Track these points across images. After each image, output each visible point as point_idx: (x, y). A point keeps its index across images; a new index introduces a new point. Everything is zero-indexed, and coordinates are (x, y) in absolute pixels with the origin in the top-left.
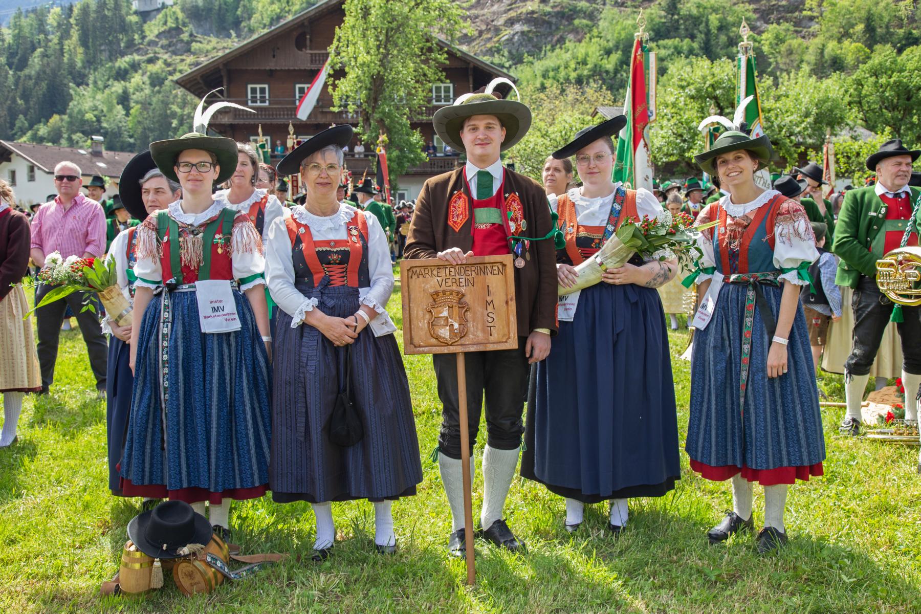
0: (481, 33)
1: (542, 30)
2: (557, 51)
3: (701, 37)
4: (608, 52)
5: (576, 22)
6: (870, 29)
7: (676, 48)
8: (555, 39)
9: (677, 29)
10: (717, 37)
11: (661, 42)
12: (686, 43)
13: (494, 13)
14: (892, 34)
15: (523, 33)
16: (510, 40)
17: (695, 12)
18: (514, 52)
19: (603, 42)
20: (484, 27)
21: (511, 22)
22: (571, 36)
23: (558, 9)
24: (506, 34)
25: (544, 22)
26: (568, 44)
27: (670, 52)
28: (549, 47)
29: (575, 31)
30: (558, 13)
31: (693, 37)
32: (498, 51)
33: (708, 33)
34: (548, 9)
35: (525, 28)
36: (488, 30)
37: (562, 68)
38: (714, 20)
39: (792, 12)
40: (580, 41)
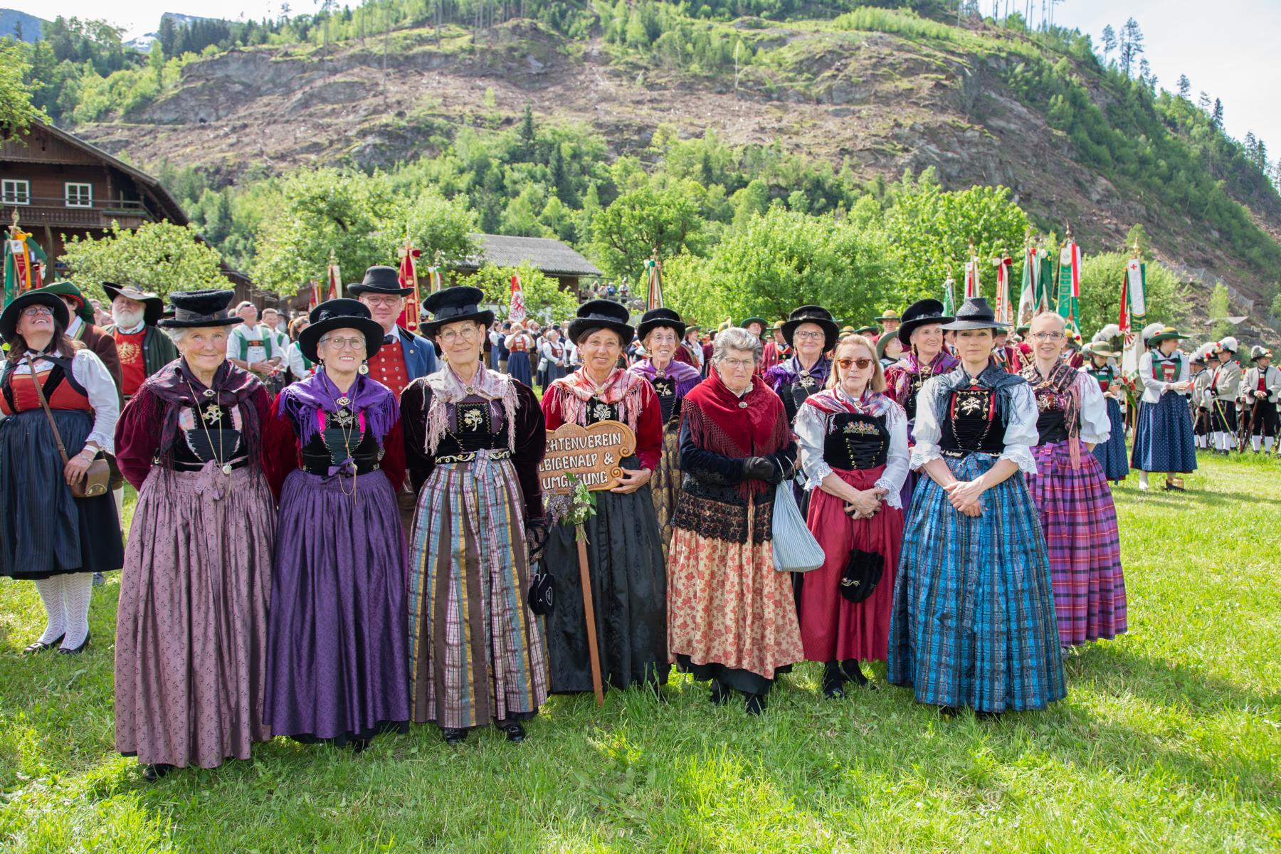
0: (331, 143)
1: (396, 144)
2: (411, 166)
3: (553, 162)
4: (462, 171)
5: (432, 139)
6: (707, 169)
7: (529, 172)
8: (409, 154)
9: (533, 153)
10: (570, 164)
11: (515, 165)
12: (539, 169)
13: (348, 123)
14: (727, 176)
15: (375, 146)
16: (361, 153)
17: (549, 138)
18: (365, 164)
19: (457, 161)
20: (335, 137)
21: (363, 134)
22: (426, 153)
23: (414, 124)
24: (357, 145)
25: (399, 136)
26: (422, 160)
27: (524, 175)
28: (402, 162)
29: (431, 147)
30: (414, 128)
31: (547, 163)
32: (348, 162)
33: (560, 159)
34: (403, 123)
35: (378, 141)
36: (339, 140)
37: (414, 184)
38: (566, 148)
39: (643, 147)
40: (434, 158)
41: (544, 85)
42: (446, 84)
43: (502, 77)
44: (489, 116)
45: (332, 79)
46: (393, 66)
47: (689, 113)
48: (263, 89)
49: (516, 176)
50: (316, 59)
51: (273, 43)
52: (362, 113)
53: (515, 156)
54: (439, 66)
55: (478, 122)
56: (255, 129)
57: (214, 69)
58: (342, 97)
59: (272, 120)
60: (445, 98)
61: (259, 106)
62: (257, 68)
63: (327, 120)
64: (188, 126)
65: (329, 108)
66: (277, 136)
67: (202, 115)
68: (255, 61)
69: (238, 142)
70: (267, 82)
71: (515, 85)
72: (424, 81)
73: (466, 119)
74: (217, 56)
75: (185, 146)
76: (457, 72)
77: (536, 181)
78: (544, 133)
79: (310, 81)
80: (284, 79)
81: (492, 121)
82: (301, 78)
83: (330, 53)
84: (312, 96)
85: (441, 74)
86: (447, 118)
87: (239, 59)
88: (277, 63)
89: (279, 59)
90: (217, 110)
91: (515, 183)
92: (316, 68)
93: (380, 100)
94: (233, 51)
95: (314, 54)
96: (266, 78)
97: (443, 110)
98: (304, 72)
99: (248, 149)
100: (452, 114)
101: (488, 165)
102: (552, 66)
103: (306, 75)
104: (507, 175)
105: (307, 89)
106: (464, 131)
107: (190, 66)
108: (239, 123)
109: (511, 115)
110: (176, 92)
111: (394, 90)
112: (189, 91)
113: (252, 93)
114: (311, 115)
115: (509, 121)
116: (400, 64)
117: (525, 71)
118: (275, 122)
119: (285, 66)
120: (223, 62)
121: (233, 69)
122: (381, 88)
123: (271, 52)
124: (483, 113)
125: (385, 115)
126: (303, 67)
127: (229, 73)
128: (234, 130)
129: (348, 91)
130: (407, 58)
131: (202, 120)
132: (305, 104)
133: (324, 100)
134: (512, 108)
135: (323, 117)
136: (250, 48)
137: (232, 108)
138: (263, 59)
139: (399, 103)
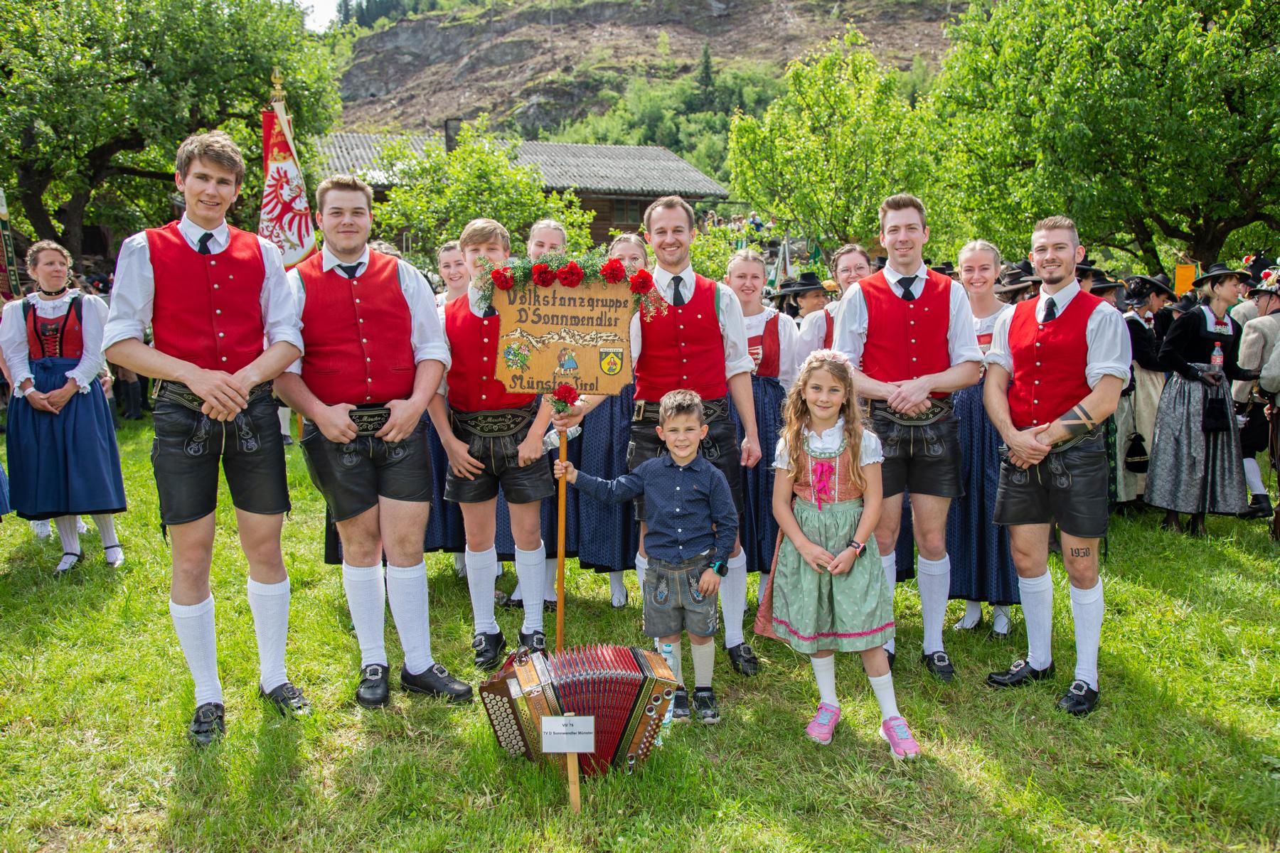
41: (726, 28)
42: (619, 35)
43: (679, 23)
44: (664, 64)
45: (500, 40)
46: (563, 21)
47: (893, 45)
48: (432, 57)
49: (693, 127)
50: (483, 21)
51: (442, 9)
52: (528, 74)
53: (691, 106)
54: (611, 17)
55: (652, 72)
56: (422, 99)
57: (384, 42)
58: (509, 58)
59: (437, 88)
60: (616, 49)
61: (427, 76)
62: (426, 37)
63: (494, 83)
64: (358, 102)
65: (496, 70)
66: (441, 104)
67: (373, 90)
68: (423, 29)
69: (403, 113)
70: (436, 50)
71: (695, 30)
72: (596, 34)
73: (639, 69)
74: (387, 28)
75: (353, 122)
76: (630, 22)
77: (716, 132)
78: (725, 77)
79: (479, 44)
80: (453, 46)
81: (667, 70)
82: (469, 43)
83: (497, 13)
84: (479, 59)
85: (614, 25)
86: (619, 70)
87: (408, 28)
88: (445, 29)
89: (447, 24)
90: (386, 84)
91: (691, 135)
92: (484, 30)
93: (548, 57)
94: (402, 20)
95: (482, 16)
96: (435, 46)
97: (614, 62)
98: (472, 35)
99: (411, 120)
100: (623, 65)
101: (660, 118)
102: (736, 6)
103: (474, 39)
104: (682, 127)
105: (474, 53)
106: (636, 83)
107: (361, 40)
108: (406, 95)
109: (689, 62)
110: (347, 68)
111: (564, 45)
112: (358, 66)
113: (422, 61)
114: (477, 80)
115: (686, 69)
116: (570, 19)
117: (704, 14)
118: (441, 90)
119: (453, 31)
120: (393, 33)
121: (402, 40)
122: (548, 45)
123: (439, 18)
124: (657, 62)
125: (551, 73)
126: (471, 31)
127: (399, 44)
128: (401, 102)
129: (515, 51)
130: (578, 11)
131: (373, 95)
132: (472, 68)
133: (491, 63)
134: (691, 56)
135: (489, 81)
136: (419, 17)
137: (401, 82)
138: (431, 26)
139: (567, 58)
